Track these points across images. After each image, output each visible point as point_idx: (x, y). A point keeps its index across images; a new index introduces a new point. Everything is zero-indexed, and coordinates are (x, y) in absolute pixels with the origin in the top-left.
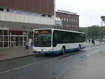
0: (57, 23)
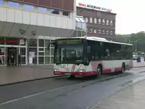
0: (79, 26)
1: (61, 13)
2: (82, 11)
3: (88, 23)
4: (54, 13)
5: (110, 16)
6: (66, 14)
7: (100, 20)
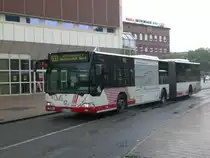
0: (126, 45)
1: (105, 30)
2: (130, 27)
3: (138, 40)
4: (97, 30)
5: (164, 31)
6: (111, 30)
7: (151, 37)
